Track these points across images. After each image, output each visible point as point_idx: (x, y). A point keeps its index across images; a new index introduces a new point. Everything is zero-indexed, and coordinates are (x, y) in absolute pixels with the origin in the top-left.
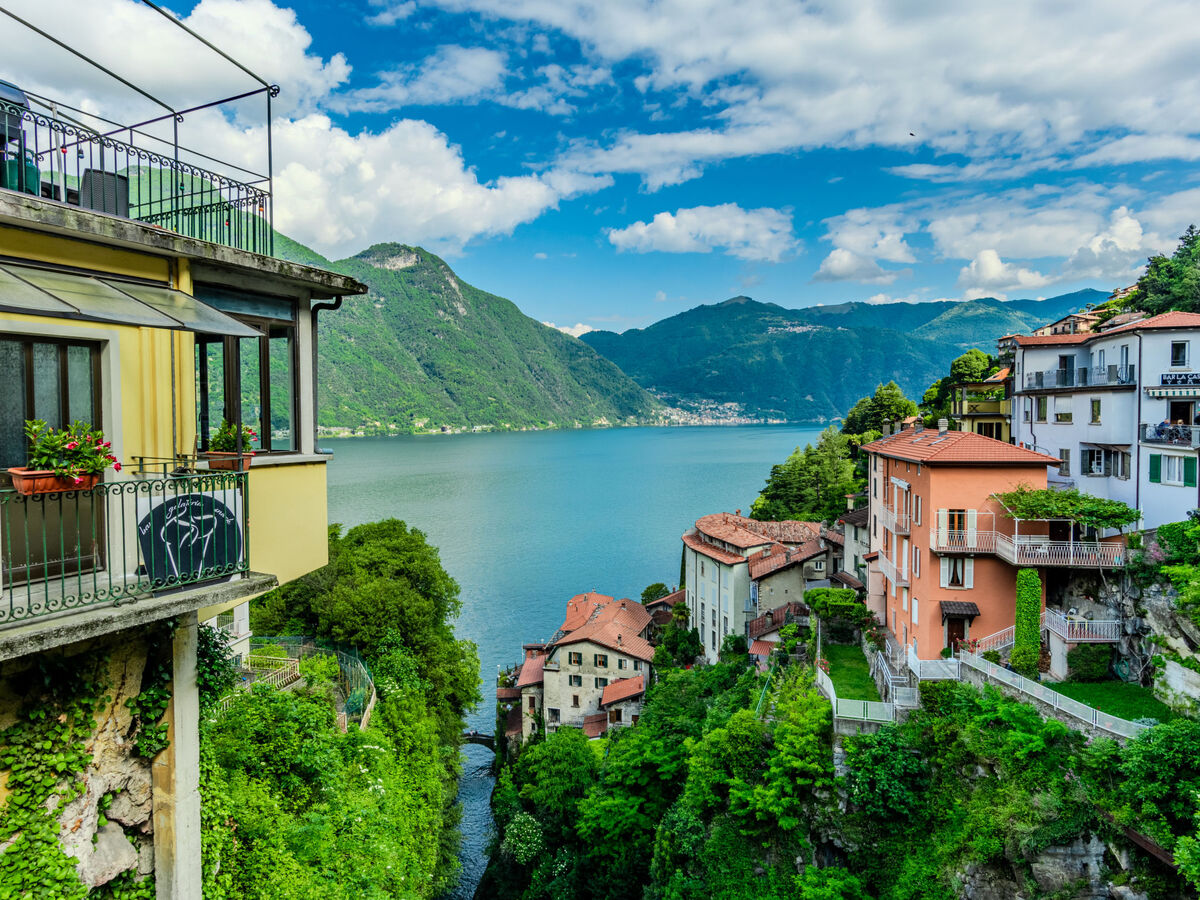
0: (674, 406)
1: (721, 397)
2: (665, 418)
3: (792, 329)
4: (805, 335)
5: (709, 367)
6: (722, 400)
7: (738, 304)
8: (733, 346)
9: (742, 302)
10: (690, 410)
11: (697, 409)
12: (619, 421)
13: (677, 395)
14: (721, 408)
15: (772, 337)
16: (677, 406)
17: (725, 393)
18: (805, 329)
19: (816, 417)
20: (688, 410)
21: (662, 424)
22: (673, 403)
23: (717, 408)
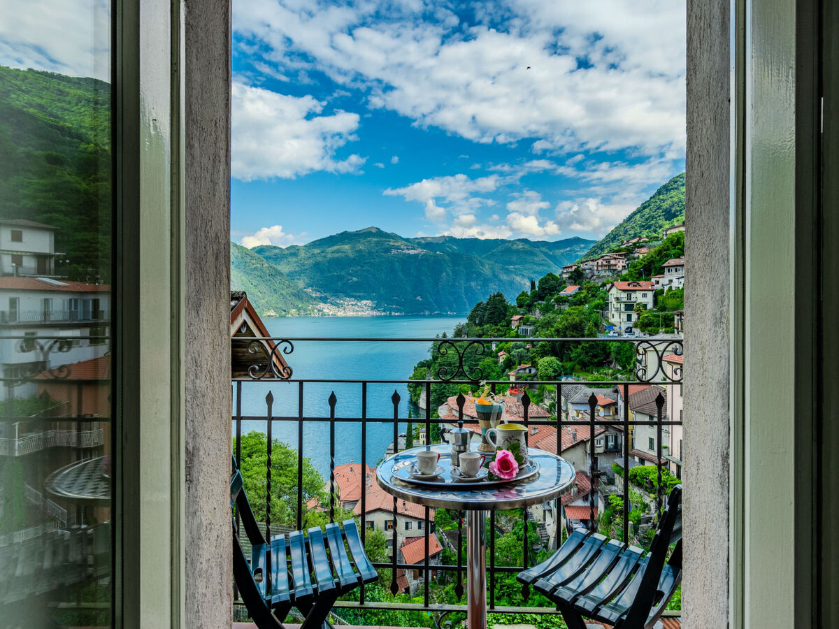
0: (325, 303)
1: (359, 297)
2: (319, 311)
3: (407, 252)
4: (416, 256)
5: (350, 275)
6: (360, 298)
7: (371, 232)
8: (368, 261)
9: (374, 231)
10: (337, 305)
11: (342, 305)
12: (284, 313)
13: (328, 295)
14: (359, 304)
15: (394, 256)
16: (328, 303)
17: (362, 294)
18: (416, 252)
19: (423, 311)
20: (336, 306)
21: (317, 315)
22: (324, 300)
23: (356, 304)
